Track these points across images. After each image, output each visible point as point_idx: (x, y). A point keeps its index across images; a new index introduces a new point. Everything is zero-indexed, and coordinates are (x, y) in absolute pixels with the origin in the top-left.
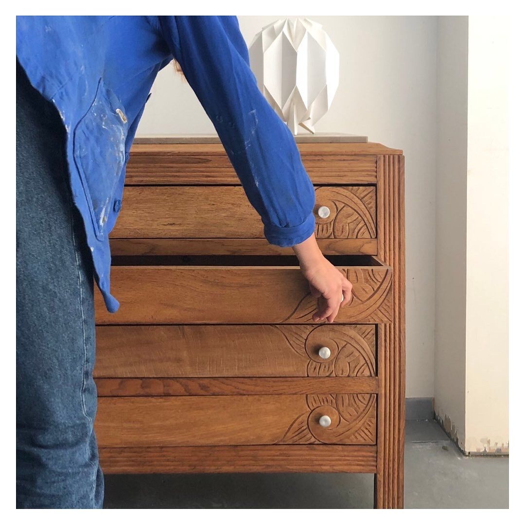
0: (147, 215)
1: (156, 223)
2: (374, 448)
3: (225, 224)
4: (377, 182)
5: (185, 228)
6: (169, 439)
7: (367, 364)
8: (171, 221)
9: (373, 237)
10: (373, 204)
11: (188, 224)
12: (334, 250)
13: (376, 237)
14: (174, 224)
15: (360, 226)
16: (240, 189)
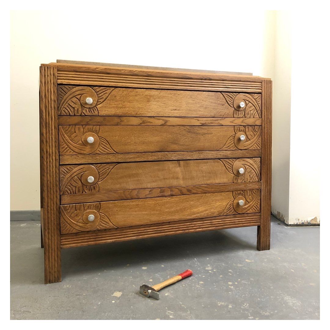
0: (163, 104)
1: (167, 109)
2: (259, 214)
3: (199, 110)
4: (262, 92)
5: (181, 112)
6: (173, 218)
7: (257, 175)
8: (175, 108)
9: (260, 117)
10: (260, 102)
11: (182, 110)
12: (245, 123)
13: (261, 117)
14: (176, 110)
15: (255, 112)
16: (206, 93)
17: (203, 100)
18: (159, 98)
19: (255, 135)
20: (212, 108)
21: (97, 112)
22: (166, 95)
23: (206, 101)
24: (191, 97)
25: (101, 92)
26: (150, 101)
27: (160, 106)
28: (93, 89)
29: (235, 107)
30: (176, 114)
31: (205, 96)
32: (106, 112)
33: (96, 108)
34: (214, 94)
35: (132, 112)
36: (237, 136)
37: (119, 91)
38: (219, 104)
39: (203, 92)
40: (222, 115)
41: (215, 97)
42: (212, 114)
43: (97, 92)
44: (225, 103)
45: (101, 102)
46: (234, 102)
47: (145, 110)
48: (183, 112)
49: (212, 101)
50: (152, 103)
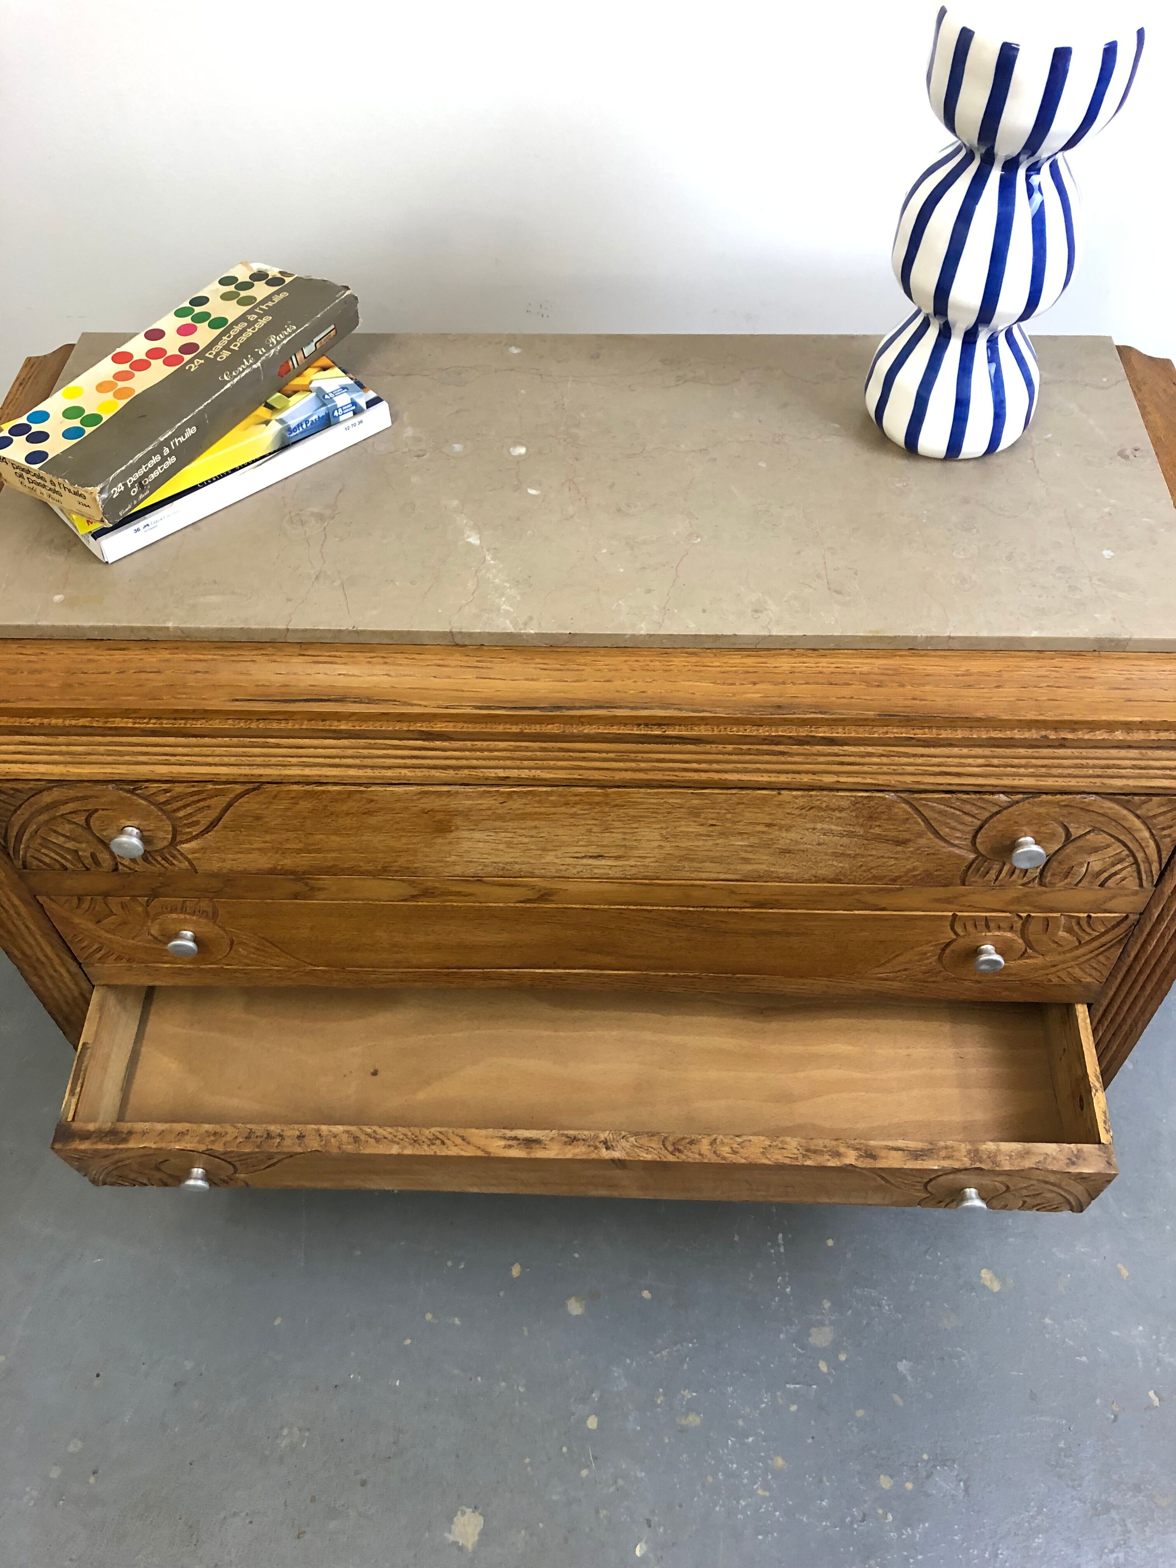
0: (526, 840)
1: (552, 853)
8: (593, 850)
9: (1148, 886)
11: (639, 857)
13: (1154, 886)
15: (1119, 867)
16: (795, 797)
17: (768, 825)
18: (501, 818)
19: (1080, 942)
20: (826, 854)
21: (187, 863)
22: (543, 810)
23: (788, 829)
24: (694, 813)
25: (180, 804)
26: (453, 828)
27: (509, 845)
28: (137, 795)
29: (980, 848)
30: (602, 871)
31: (789, 811)
32: (228, 865)
33: (175, 852)
34: (844, 803)
35: (362, 864)
36: (962, 943)
37: (275, 801)
38: (878, 838)
39: (779, 794)
40: (885, 877)
41: (854, 814)
42: (823, 872)
43: (160, 806)
44: (920, 835)
45: (194, 833)
46: (983, 830)
47: (427, 856)
48: (646, 864)
49: (833, 827)
50: (465, 834)
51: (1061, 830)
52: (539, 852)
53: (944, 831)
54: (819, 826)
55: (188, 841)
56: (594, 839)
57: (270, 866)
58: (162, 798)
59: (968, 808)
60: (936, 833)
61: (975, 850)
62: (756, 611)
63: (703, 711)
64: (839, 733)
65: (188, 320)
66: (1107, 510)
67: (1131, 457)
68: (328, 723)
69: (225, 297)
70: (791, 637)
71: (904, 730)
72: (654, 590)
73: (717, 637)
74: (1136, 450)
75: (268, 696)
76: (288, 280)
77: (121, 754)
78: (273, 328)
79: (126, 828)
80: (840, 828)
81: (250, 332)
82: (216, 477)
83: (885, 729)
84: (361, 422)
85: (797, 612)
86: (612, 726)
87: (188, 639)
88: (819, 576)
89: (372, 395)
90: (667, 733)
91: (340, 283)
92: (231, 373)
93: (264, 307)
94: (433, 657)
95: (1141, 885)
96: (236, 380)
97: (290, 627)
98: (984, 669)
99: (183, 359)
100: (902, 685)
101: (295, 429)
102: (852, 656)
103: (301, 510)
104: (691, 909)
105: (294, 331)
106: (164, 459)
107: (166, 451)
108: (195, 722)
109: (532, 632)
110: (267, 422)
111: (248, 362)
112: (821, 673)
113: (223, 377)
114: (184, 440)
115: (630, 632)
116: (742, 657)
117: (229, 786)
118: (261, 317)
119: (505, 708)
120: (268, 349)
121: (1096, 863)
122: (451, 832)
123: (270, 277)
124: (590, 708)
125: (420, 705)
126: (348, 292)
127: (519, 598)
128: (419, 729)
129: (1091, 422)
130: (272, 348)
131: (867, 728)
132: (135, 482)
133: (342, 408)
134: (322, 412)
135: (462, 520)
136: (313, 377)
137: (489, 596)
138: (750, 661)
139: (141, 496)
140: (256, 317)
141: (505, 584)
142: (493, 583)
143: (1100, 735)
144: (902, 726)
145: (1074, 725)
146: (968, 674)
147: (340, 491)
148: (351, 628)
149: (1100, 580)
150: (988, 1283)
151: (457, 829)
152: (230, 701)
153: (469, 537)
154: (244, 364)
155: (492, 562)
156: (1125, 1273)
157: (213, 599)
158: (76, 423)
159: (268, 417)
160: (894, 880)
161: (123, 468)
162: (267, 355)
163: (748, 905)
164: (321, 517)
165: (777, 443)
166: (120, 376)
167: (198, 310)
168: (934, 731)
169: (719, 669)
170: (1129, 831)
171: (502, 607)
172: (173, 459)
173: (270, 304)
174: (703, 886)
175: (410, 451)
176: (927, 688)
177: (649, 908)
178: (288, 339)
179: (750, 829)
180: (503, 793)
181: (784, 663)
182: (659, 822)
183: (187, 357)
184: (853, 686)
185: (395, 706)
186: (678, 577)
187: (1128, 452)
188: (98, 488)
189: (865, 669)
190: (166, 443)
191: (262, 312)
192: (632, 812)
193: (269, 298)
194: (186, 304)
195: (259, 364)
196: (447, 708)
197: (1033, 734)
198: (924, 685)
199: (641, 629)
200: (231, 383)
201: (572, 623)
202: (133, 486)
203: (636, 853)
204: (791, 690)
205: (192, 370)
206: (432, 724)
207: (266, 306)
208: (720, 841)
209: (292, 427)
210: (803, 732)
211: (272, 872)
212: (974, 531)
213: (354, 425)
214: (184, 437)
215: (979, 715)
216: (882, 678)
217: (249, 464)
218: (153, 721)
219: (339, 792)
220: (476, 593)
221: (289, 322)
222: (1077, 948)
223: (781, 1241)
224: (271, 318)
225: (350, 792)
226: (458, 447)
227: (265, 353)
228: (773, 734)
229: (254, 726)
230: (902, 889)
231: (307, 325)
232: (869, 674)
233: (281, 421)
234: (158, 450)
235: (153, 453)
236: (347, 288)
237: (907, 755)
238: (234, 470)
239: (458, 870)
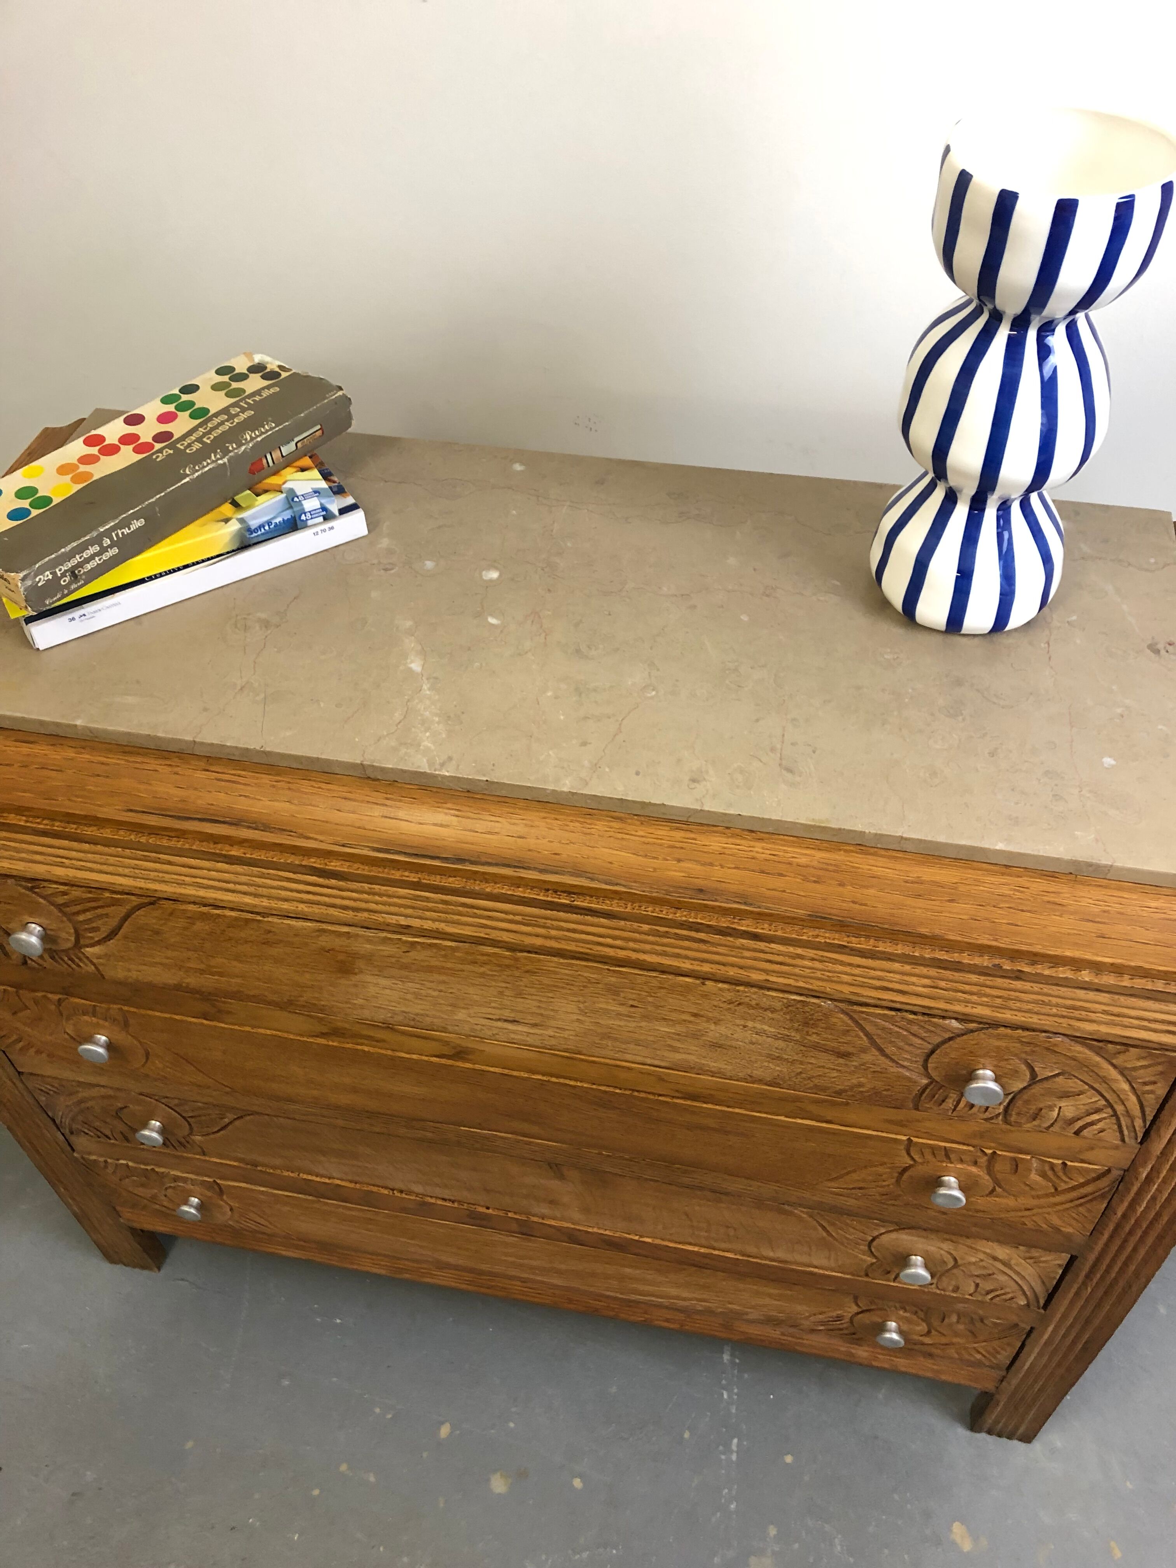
0: (435, 993)
1: (465, 1011)
7: (1025, 1294)
8: (507, 1014)
9: (1133, 1142)
10: (1160, 1087)
11: (557, 1028)
13: (1139, 1145)
15: (1096, 1117)
16: (720, 989)
17: (695, 1015)
18: (405, 967)
19: (1056, 1189)
20: (760, 1054)
21: (93, 967)
22: (449, 965)
23: (717, 1022)
24: (613, 991)
25: (79, 908)
26: (356, 970)
27: (417, 996)
28: (35, 893)
29: (934, 1074)
30: (519, 1037)
31: (716, 1003)
32: (134, 975)
33: (80, 955)
34: (778, 1005)
35: (266, 993)
36: (921, 1170)
37: (171, 918)
38: (816, 1047)
39: (703, 984)
40: (829, 1088)
41: (788, 1017)
42: (757, 1073)
43: (59, 907)
44: (864, 1050)
45: (97, 939)
46: (934, 1056)
47: (333, 995)
48: (566, 1036)
49: (766, 1028)
50: (369, 978)
51: (1023, 1067)
52: (449, 1008)
53: (890, 1050)
54: (750, 1024)
55: (92, 945)
56: (506, 1002)
57: (175, 982)
58: (60, 900)
59: (915, 1029)
60: (881, 1051)
61: (928, 1076)
62: (694, 780)
63: (617, 884)
64: (763, 929)
65: (171, 408)
66: (1119, 711)
67: (1163, 652)
68: (219, 846)
69: (216, 387)
70: (725, 814)
71: (837, 936)
72: (590, 743)
73: (644, 805)
74: (1170, 644)
75: (165, 810)
76: (284, 375)
77: (18, 851)
78: (251, 425)
79: (30, 925)
80: (773, 1030)
81: (228, 425)
82: (165, 572)
83: (817, 932)
84: (332, 528)
85: (738, 787)
86: (519, 887)
87: (97, 740)
88: (773, 750)
89: (350, 500)
90: (575, 903)
91: (335, 382)
92: (194, 467)
93: (250, 401)
94: (341, 789)
95: (1123, 1140)
96: (197, 474)
97: (197, 740)
98: (937, 878)
99: (153, 447)
100: (842, 884)
101: (256, 530)
102: (792, 844)
103: (249, 614)
104: (618, 1091)
105: (271, 429)
106: (104, 550)
107: (107, 542)
108: (86, 828)
109: (447, 774)
110: (227, 520)
111: (215, 456)
112: (753, 858)
113: (184, 471)
114: (129, 532)
115: (551, 787)
116: (671, 830)
117: (125, 896)
118: (243, 410)
119: (405, 853)
120: (240, 445)
121: (1069, 1109)
122: (356, 974)
123: (268, 370)
124: (497, 865)
125: (316, 839)
126: (340, 393)
127: (444, 736)
128: (311, 864)
129: (1125, 607)
130: (244, 444)
131: (797, 928)
132: (66, 571)
133: (310, 512)
134: (287, 515)
135: (410, 643)
136: (289, 477)
137: (413, 730)
138: (678, 835)
139: (73, 586)
140: (239, 410)
141: (434, 718)
142: (422, 715)
143: (1064, 973)
144: (836, 931)
145: (1035, 958)
146: (919, 881)
147: (295, 598)
148: (258, 748)
149: (1090, 791)
150: (958, 1540)
151: (361, 972)
152: (125, 811)
153: (412, 662)
154: (210, 458)
155: (428, 692)
156: (1118, 1554)
157: (130, 700)
158: (25, 504)
159: (229, 515)
160: (839, 1093)
161: (53, 556)
162: (236, 451)
163: (677, 1094)
164: (266, 624)
165: (767, 596)
166: (86, 460)
167: (185, 398)
168: (872, 941)
169: (643, 839)
170: (1104, 1080)
171: (423, 744)
172: (116, 550)
173: (257, 398)
174: (629, 1069)
175: (379, 563)
176: (872, 891)
177: (572, 1083)
178: (264, 436)
179: (674, 1016)
180: (407, 942)
181: (715, 843)
182: (575, 995)
183: (158, 446)
184: (787, 878)
185: (289, 837)
186: (621, 732)
187: (1160, 646)
188: (21, 575)
189: (803, 860)
190: (107, 534)
191: (246, 406)
192: (546, 981)
193: (258, 392)
194: (176, 391)
195: (225, 460)
196: (343, 846)
197: (985, 961)
198: (867, 887)
199: (564, 785)
200: (191, 477)
201: (493, 770)
202: (63, 575)
203: (553, 1023)
204: (717, 873)
205: (158, 460)
206: (326, 861)
207: (253, 401)
208: (643, 1024)
209: (253, 528)
210: (725, 922)
211: (178, 987)
212: (960, 718)
213: (324, 531)
214: (129, 529)
215: (923, 930)
216: (821, 873)
217: (203, 561)
218: (45, 822)
219: (236, 919)
220: (402, 724)
221: (270, 419)
222: (1053, 1195)
223: (734, 1448)
224: (253, 412)
225: (247, 921)
226: (429, 564)
227: (234, 449)
228: (691, 920)
229: (143, 840)
230: (847, 1104)
231: (287, 424)
232: (807, 866)
233: (242, 521)
234: (98, 540)
235: (91, 543)
236: (340, 389)
237: (842, 963)
238: (186, 567)
239: (366, 1014)
